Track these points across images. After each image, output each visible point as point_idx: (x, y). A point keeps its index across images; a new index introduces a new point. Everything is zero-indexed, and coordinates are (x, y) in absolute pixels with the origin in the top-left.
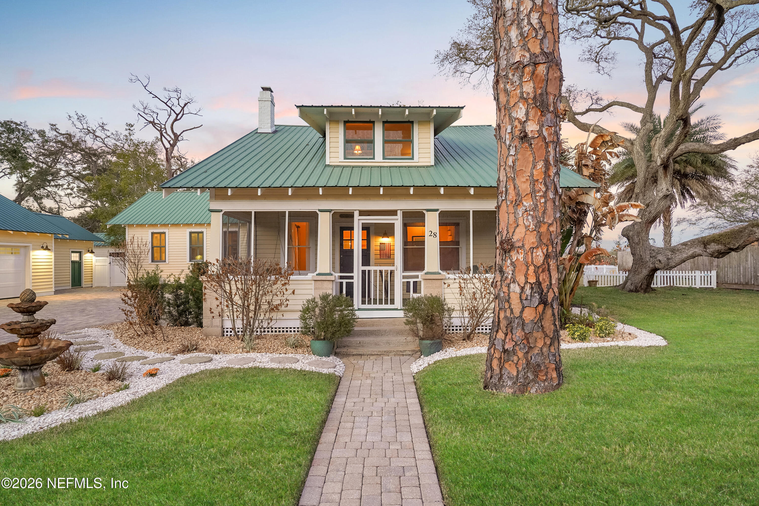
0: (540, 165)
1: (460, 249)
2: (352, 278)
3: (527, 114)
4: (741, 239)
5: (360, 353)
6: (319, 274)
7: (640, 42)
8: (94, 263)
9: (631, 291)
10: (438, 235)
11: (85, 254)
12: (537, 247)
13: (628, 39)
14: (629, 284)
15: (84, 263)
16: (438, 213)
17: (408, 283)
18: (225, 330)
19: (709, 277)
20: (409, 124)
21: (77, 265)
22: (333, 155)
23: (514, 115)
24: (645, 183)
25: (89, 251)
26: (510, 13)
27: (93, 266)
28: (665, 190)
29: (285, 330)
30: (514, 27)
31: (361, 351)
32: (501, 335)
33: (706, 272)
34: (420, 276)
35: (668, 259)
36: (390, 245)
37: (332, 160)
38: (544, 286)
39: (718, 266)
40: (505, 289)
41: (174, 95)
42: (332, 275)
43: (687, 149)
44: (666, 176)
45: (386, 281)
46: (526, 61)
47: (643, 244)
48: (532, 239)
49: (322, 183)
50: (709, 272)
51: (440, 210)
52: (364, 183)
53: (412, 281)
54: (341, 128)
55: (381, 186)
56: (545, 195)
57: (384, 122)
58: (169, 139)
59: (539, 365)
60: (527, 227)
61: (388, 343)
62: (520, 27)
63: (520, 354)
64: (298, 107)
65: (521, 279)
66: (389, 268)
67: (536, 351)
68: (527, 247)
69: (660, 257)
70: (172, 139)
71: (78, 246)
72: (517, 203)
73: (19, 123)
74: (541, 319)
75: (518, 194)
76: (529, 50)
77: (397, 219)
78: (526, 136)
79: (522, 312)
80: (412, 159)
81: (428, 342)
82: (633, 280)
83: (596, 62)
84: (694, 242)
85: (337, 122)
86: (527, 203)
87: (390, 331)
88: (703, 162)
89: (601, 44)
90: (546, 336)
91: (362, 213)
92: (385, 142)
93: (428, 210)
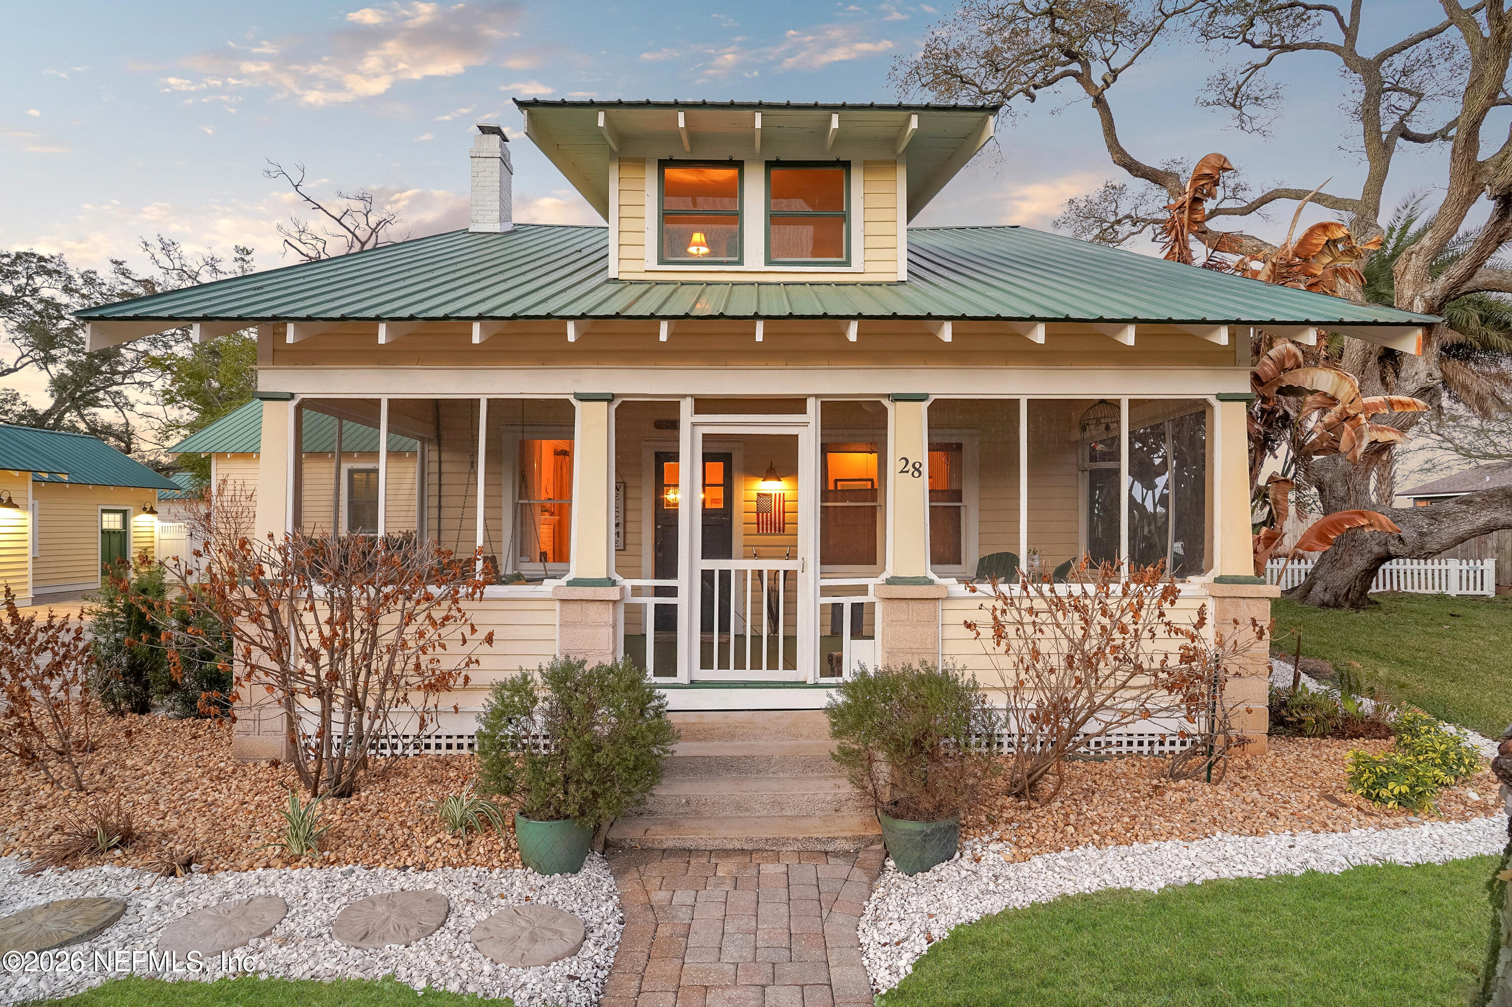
1: (963, 509)
2: (673, 592)
5: (687, 845)
6: (575, 583)
7: (1347, 52)
8: (156, 535)
9: (1324, 605)
10: (925, 469)
11: (136, 514)
13: (1318, 46)
14: (1318, 588)
15: (132, 535)
16: (925, 405)
17: (837, 609)
19: (1479, 573)
20: (837, 169)
21: (115, 541)
22: (627, 252)
24: (1365, 363)
25: (145, 509)
27: (156, 539)
28: (1423, 376)
31: (690, 836)
33: (1471, 562)
34: (871, 589)
35: (1422, 534)
36: (782, 499)
37: (627, 265)
39: (1498, 549)
41: (359, 205)
42: (614, 583)
47: (1357, 501)
50: (1479, 562)
51: (932, 398)
52: (706, 310)
53: (847, 602)
54: (650, 182)
55: (757, 316)
57: (770, 165)
64: (522, 105)
66: (784, 566)
71: (121, 499)
73: (47, 257)
77: (806, 424)
80: (848, 263)
81: (913, 826)
82: (1329, 579)
83: (1235, 107)
84: (1491, 496)
85: (640, 162)
87: (786, 757)
88: (1484, 320)
89: (1248, 67)
91: (705, 404)
92: (773, 219)
93: (897, 398)
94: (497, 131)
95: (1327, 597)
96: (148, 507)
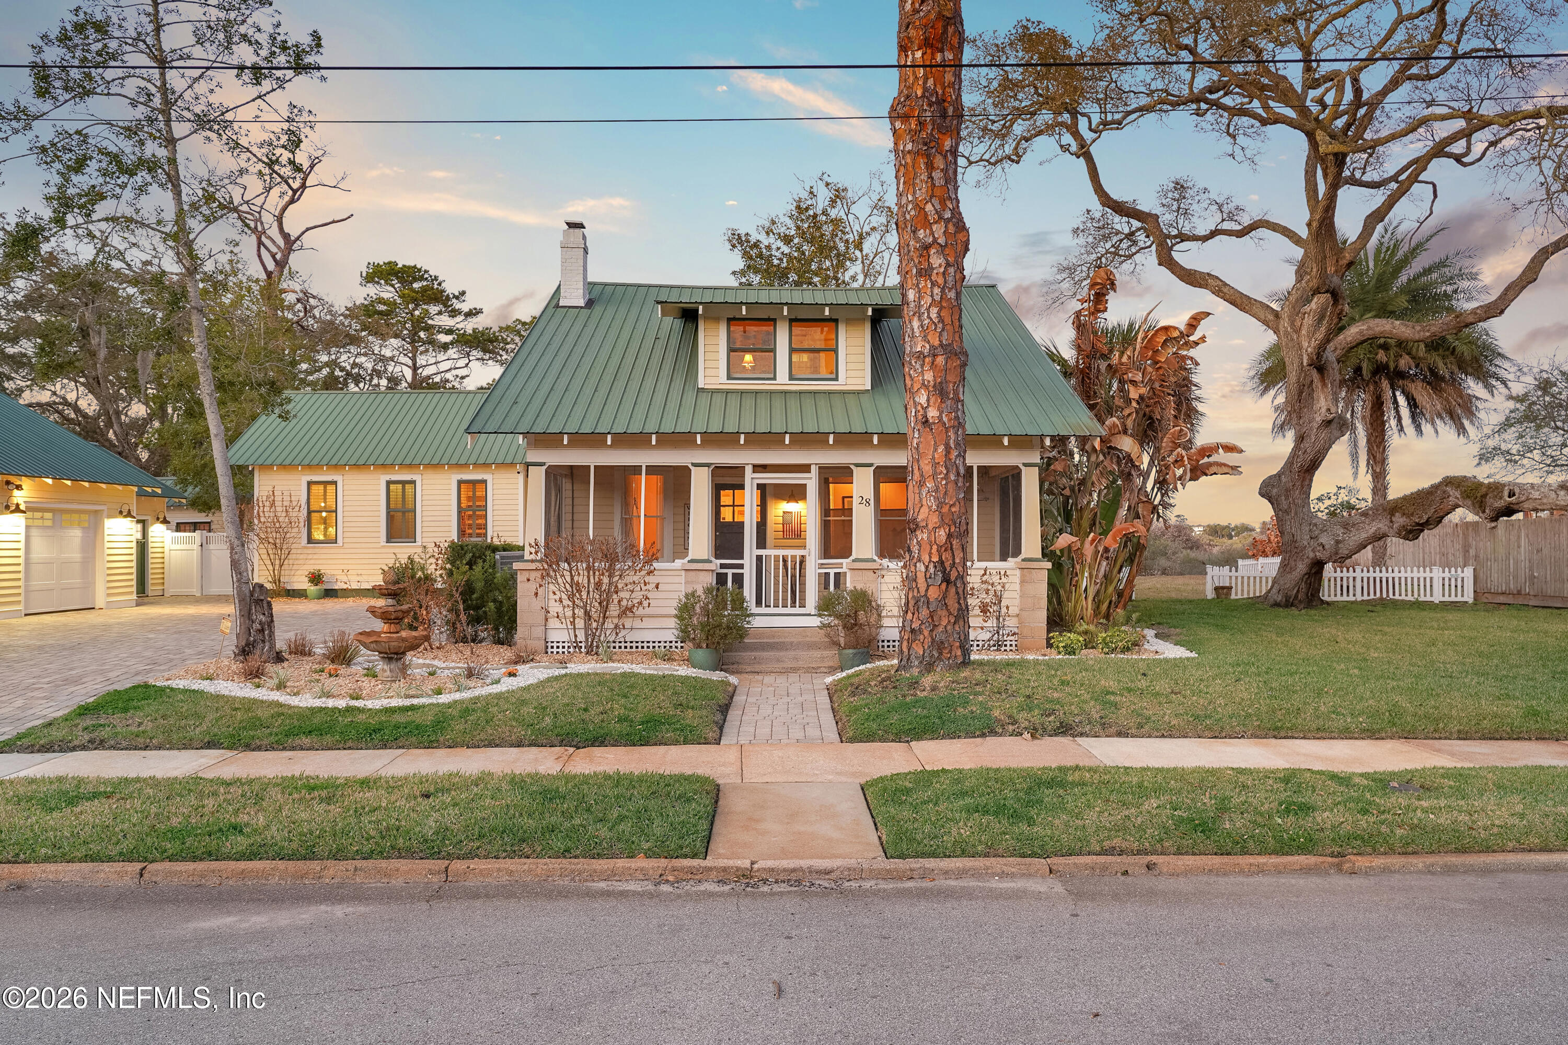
0: (941, 449)
2: (741, 566)
3: (928, 400)
4: (1430, 506)
5: (756, 670)
6: (693, 561)
8: (167, 545)
9: (1276, 605)
10: (872, 502)
11: (152, 525)
12: (939, 527)
14: (1274, 590)
16: (872, 469)
18: (550, 645)
19: (1459, 581)
20: (831, 323)
21: (140, 550)
22: (709, 372)
23: (917, 399)
25: (158, 519)
26: (912, 305)
27: (166, 550)
28: (1324, 410)
29: (640, 645)
30: (916, 319)
31: (757, 668)
32: (910, 615)
33: (1453, 570)
34: (844, 565)
35: (1338, 542)
36: (799, 514)
37: (708, 380)
38: (947, 565)
39: (1477, 558)
40: (913, 569)
42: (711, 561)
43: (1371, 332)
44: (1324, 385)
45: (793, 576)
46: (926, 351)
47: (1296, 513)
48: (934, 519)
49: (700, 427)
50: (1459, 569)
51: (875, 465)
52: (762, 428)
53: (833, 572)
54: (722, 331)
55: (785, 433)
56: (946, 477)
57: (791, 320)
58: (274, 249)
59: (942, 643)
60: (929, 508)
61: (796, 659)
62: (920, 319)
63: (926, 633)
65: (926, 558)
66: (798, 553)
67: (941, 629)
68: (930, 527)
69: (1324, 539)
70: (279, 247)
72: (921, 484)
74: (944, 598)
75: (922, 475)
76: (929, 342)
77: (811, 478)
78: (927, 421)
79: (927, 590)
80: (836, 379)
81: (851, 651)
82: (1282, 582)
85: (717, 319)
86: (930, 485)
87: (799, 643)
88: (1432, 347)
90: (950, 614)
91: (758, 468)
92: (792, 350)
93: (857, 465)
94: (581, 226)
95: (1279, 598)
96: (161, 517)
